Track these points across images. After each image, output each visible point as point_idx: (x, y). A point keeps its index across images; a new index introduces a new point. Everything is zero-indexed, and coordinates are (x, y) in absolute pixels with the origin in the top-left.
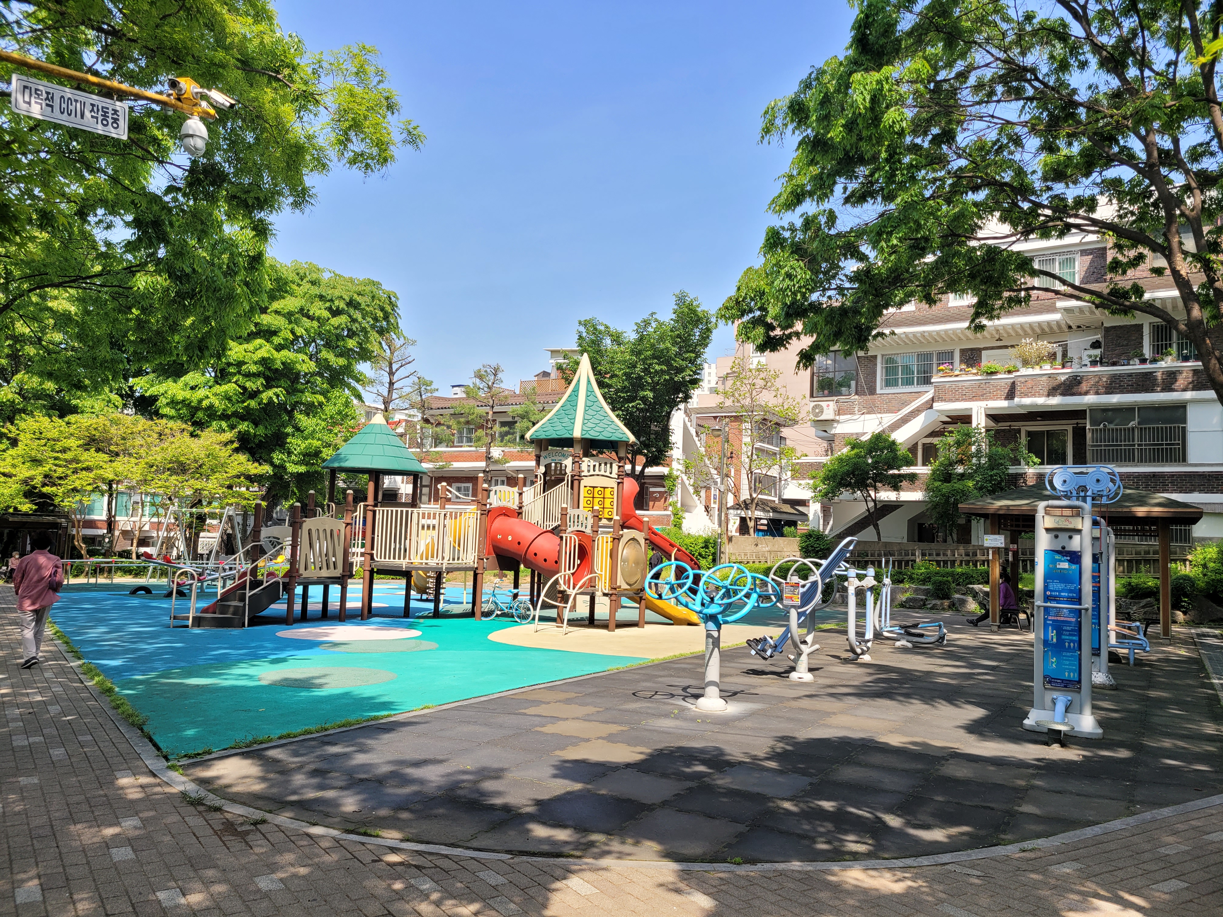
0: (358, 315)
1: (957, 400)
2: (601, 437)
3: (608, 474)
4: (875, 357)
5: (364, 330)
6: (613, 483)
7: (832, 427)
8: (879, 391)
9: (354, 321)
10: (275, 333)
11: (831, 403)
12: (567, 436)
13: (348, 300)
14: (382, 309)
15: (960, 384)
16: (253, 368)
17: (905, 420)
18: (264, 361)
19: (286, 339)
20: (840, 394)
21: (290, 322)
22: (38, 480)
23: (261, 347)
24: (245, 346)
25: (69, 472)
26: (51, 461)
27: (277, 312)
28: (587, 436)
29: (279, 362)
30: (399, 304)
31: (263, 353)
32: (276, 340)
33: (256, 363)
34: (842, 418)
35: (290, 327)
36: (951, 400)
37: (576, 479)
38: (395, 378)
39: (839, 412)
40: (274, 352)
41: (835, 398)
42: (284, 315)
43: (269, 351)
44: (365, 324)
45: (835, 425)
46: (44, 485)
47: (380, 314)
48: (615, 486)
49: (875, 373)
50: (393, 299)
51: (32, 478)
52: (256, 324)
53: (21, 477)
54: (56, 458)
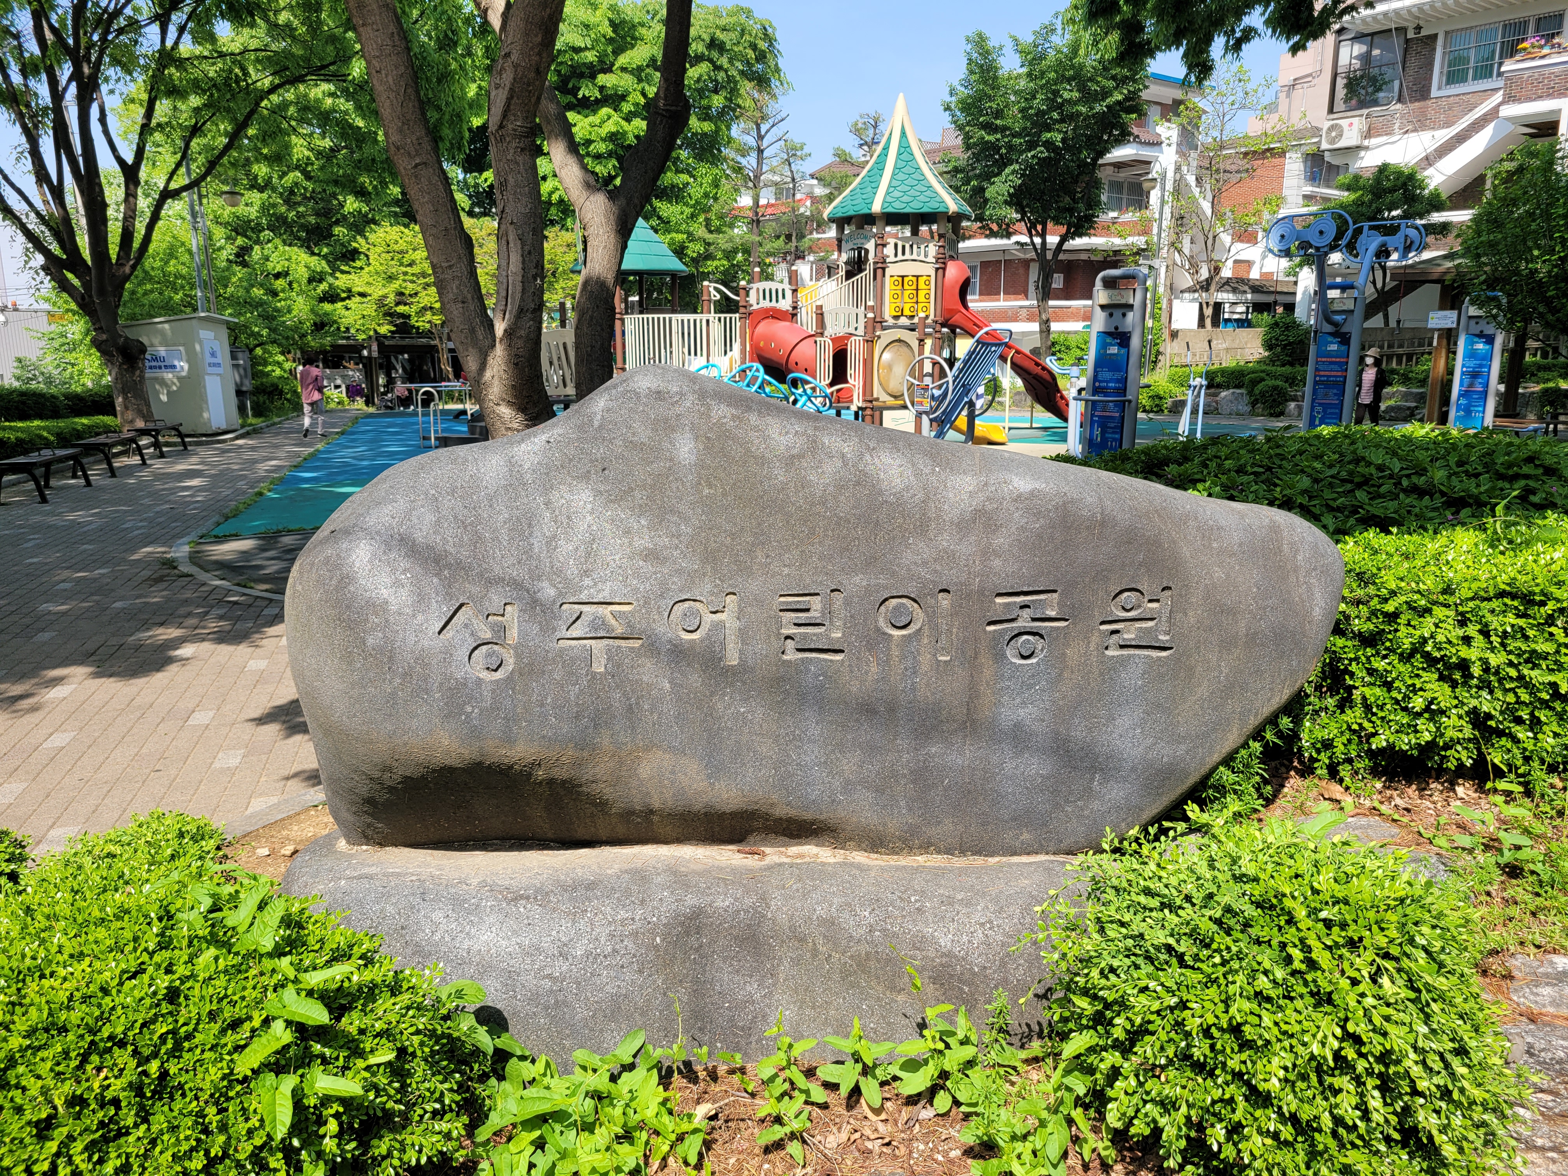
0: (724, 61)
1: (1540, 97)
2: (908, 210)
3: (922, 258)
4: (1435, 37)
5: (730, 79)
6: (929, 270)
7: (1358, 158)
8: (1434, 93)
9: (718, 68)
10: (623, 97)
11: (1356, 121)
12: (866, 211)
13: (708, 40)
14: (754, 46)
15: (1547, 71)
16: (601, 147)
17: (1461, 138)
18: (613, 137)
19: (636, 105)
20: (1375, 103)
21: (640, 80)
22: (391, 299)
23: (609, 118)
24: (591, 119)
25: (419, 289)
26: (401, 277)
27: (623, 69)
28: (890, 210)
29: (630, 136)
30: (778, 35)
31: (610, 127)
32: (626, 107)
33: (603, 140)
34: (1374, 141)
35: (640, 87)
36: (1529, 99)
37: (881, 266)
38: (765, 143)
39: (1369, 134)
40: (624, 123)
41: (1365, 111)
42: (632, 72)
43: (617, 123)
44: (733, 72)
45: (1362, 153)
46: (398, 304)
47: (751, 54)
48: (933, 273)
49: (1431, 64)
50: (770, 30)
51: (385, 297)
52: (602, 88)
53: (376, 296)
54: (405, 274)
